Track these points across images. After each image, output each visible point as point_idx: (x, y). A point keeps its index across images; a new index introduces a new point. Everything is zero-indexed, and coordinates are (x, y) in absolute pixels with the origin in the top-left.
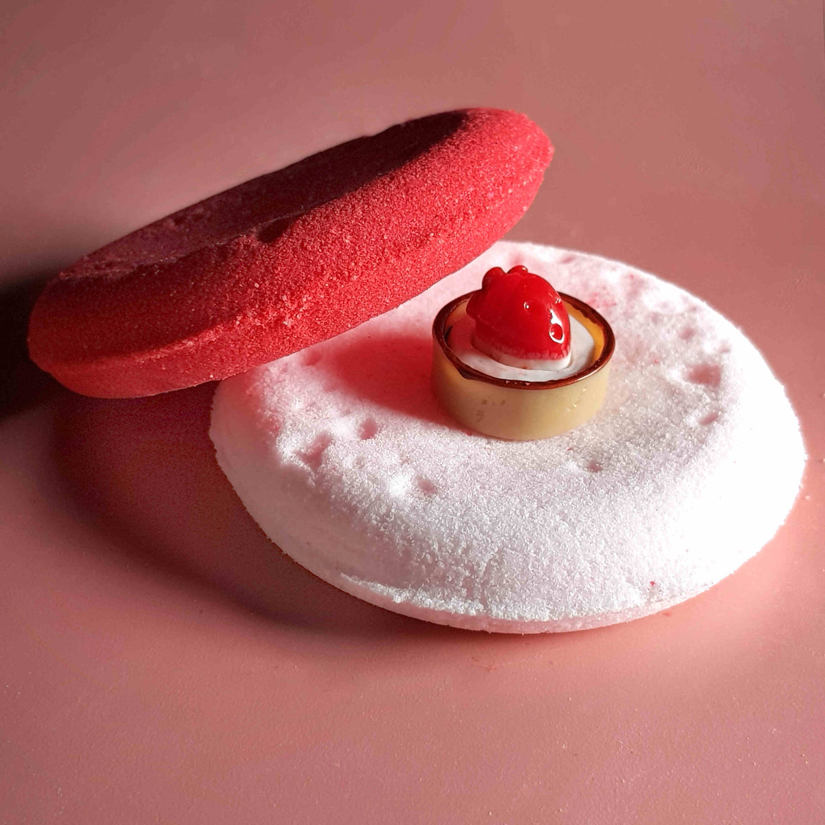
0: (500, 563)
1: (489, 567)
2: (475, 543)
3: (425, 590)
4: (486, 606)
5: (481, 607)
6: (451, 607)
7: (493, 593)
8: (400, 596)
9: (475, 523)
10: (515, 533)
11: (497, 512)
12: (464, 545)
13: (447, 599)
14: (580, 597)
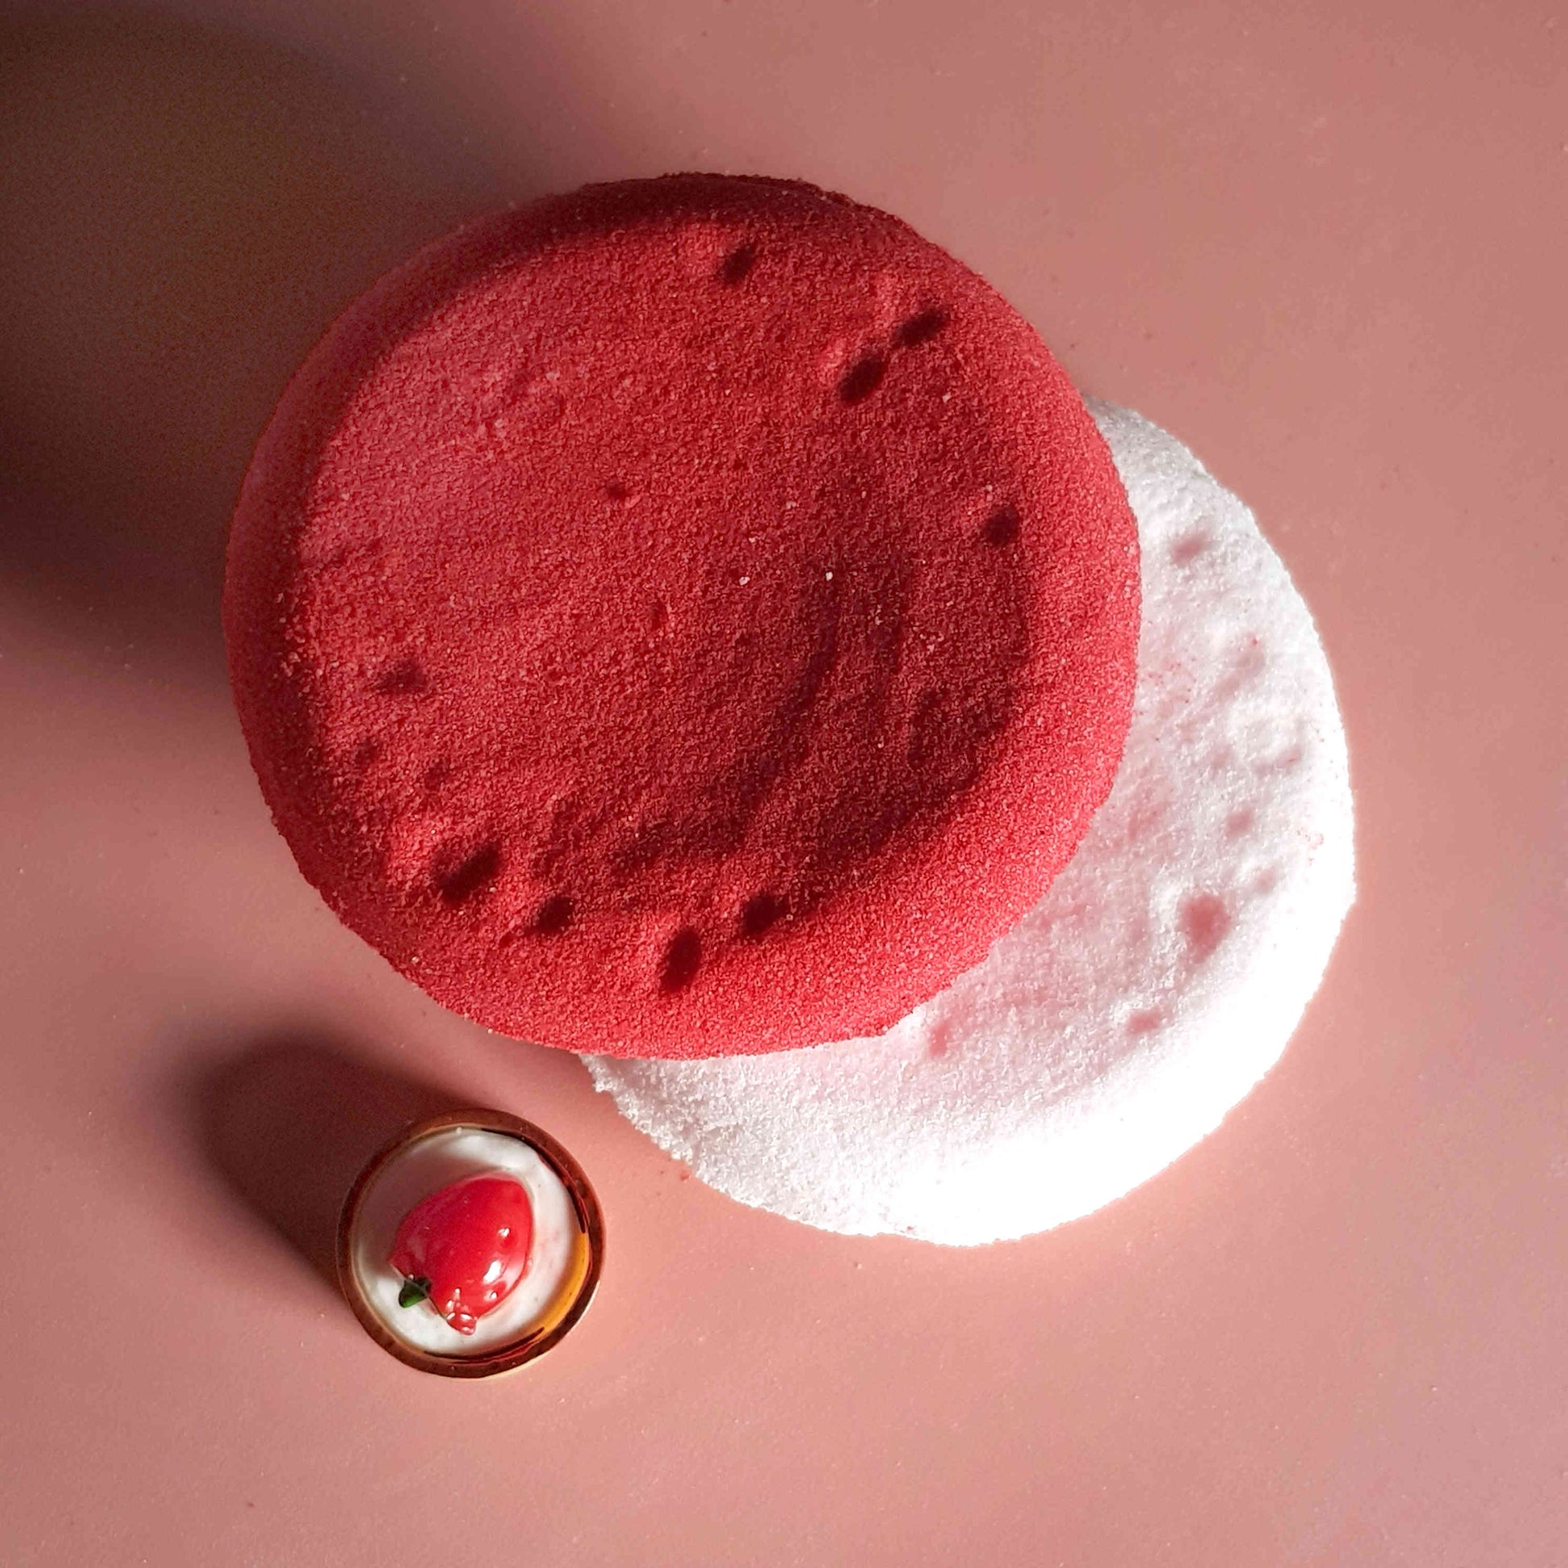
0: (733, 1136)
1: (716, 1132)
2: (712, 1103)
3: (638, 1096)
4: (696, 1156)
5: (690, 1153)
6: (654, 1135)
7: (711, 1151)
8: (605, 1083)
9: (725, 1081)
10: (765, 1119)
11: (759, 1082)
12: (699, 1097)
13: (657, 1122)
14: (811, 1208)
